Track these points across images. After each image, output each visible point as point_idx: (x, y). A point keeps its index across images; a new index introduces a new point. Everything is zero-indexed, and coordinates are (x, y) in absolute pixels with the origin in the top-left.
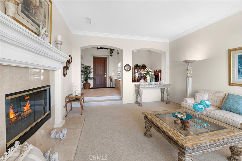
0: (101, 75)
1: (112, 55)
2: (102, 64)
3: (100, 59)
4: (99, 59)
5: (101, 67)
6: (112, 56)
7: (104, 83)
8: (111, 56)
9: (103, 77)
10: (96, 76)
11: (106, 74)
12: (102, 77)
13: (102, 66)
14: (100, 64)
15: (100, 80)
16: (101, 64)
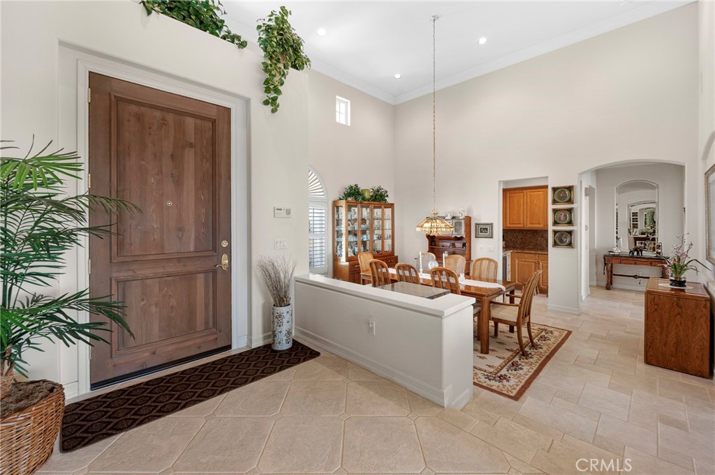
0: (179, 260)
1: (272, 103)
2: (190, 157)
3: (170, 118)
4: (158, 114)
5: (178, 181)
6: (273, 111)
7: (207, 323)
8: (266, 103)
9: (200, 278)
10: (122, 275)
11: (225, 244)
12: (189, 276)
13: (190, 183)
14: (172, 156)
15: (173, 302)
16: (176, 158)
